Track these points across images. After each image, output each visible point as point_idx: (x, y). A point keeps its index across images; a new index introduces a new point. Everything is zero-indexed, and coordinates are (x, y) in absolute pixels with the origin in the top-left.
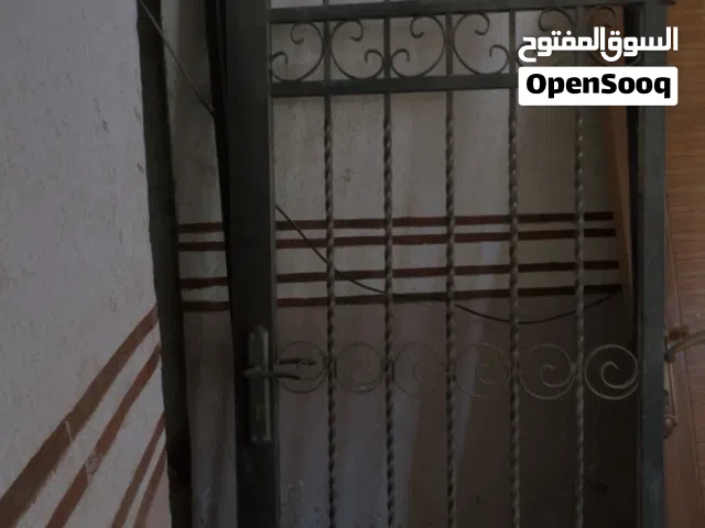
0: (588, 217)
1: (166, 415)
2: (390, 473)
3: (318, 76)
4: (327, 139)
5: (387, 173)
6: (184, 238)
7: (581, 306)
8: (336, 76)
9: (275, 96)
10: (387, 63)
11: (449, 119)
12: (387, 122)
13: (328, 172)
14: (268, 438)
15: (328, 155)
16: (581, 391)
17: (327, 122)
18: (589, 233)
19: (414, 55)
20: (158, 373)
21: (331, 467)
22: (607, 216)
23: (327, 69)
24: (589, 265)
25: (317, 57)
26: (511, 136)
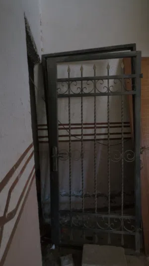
0: (125, 123)
1: (35, 165)
2: (82, 177)
3: (67, 93)
4: (69, 106)
5: (82, 113)
6: (39, 127)
7: (123, 142)
8: (71, 93)
9: (58, 97)
10: (82, 90)
11: (95, 102)
12: (82, 103)
13: (69, 113)
14: (57, 170)
15: (69, 110)
16: (123, 160)
17: (69, 103)
18: (125, 126)
19: (87, 88)
20: (33, 156)
21: (70, 176)
22: (128, 123)
23: (69, 92)
24: (124, 133)
25: (67, 89)
26: (108, 106)
